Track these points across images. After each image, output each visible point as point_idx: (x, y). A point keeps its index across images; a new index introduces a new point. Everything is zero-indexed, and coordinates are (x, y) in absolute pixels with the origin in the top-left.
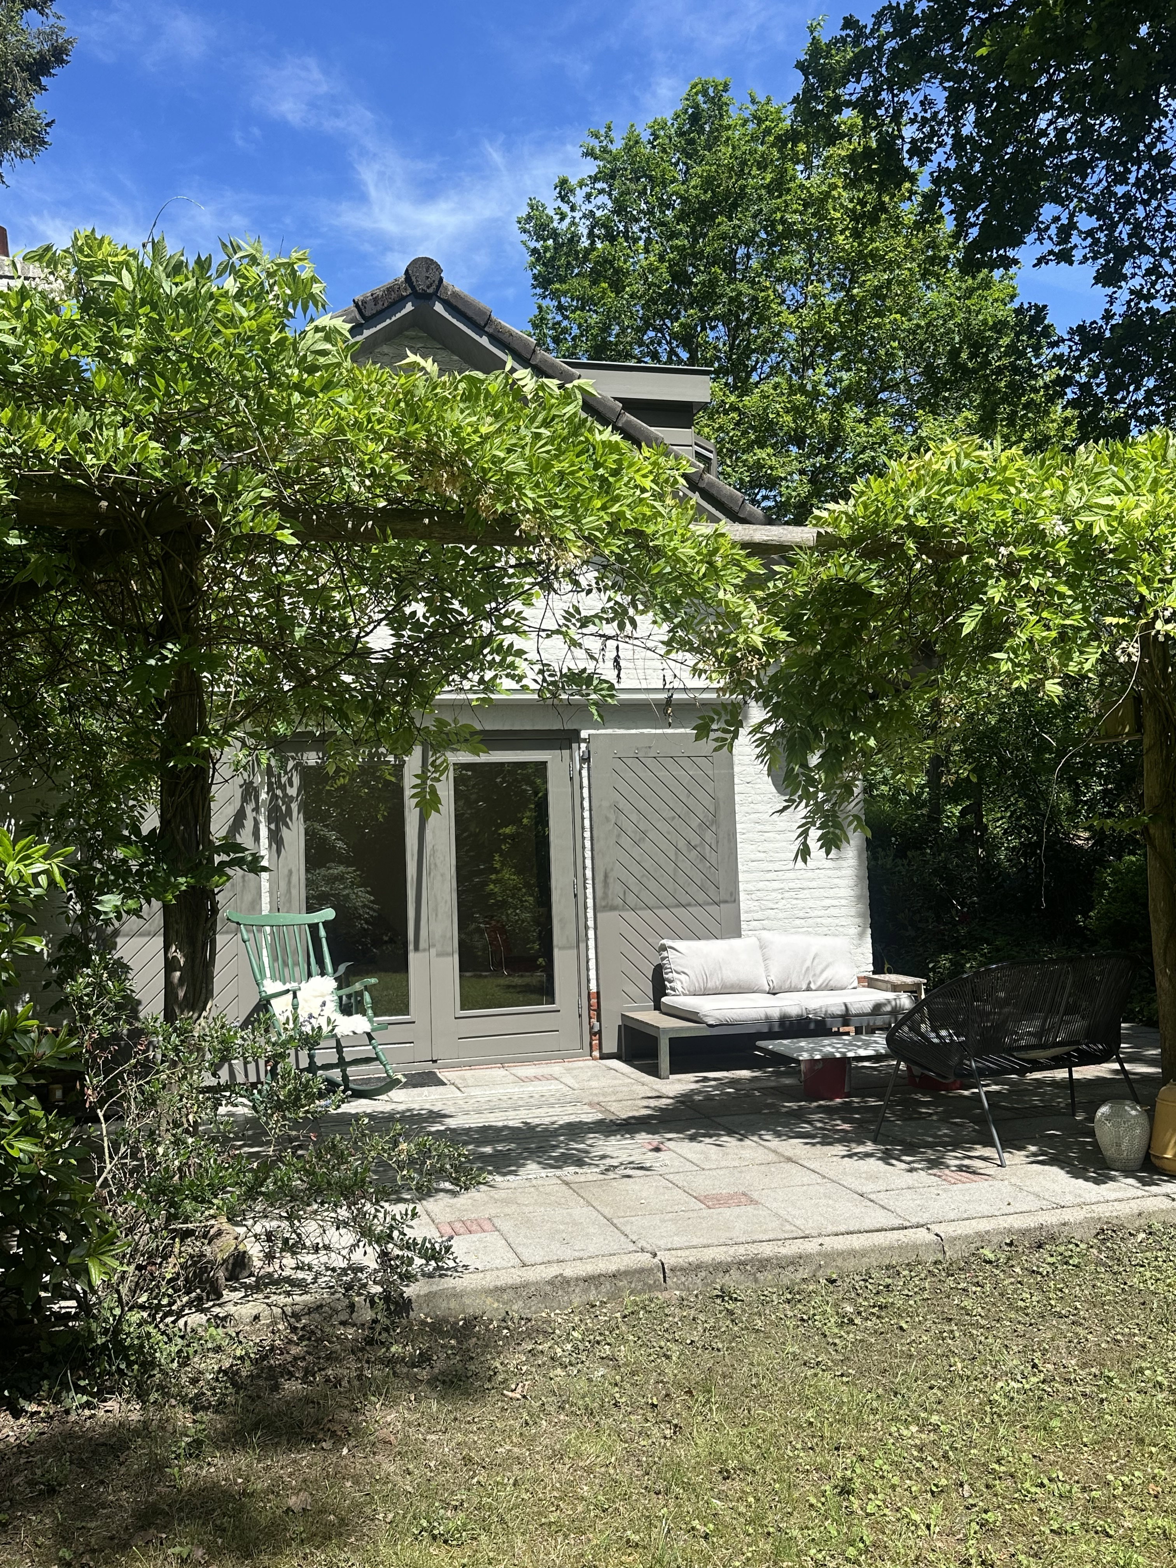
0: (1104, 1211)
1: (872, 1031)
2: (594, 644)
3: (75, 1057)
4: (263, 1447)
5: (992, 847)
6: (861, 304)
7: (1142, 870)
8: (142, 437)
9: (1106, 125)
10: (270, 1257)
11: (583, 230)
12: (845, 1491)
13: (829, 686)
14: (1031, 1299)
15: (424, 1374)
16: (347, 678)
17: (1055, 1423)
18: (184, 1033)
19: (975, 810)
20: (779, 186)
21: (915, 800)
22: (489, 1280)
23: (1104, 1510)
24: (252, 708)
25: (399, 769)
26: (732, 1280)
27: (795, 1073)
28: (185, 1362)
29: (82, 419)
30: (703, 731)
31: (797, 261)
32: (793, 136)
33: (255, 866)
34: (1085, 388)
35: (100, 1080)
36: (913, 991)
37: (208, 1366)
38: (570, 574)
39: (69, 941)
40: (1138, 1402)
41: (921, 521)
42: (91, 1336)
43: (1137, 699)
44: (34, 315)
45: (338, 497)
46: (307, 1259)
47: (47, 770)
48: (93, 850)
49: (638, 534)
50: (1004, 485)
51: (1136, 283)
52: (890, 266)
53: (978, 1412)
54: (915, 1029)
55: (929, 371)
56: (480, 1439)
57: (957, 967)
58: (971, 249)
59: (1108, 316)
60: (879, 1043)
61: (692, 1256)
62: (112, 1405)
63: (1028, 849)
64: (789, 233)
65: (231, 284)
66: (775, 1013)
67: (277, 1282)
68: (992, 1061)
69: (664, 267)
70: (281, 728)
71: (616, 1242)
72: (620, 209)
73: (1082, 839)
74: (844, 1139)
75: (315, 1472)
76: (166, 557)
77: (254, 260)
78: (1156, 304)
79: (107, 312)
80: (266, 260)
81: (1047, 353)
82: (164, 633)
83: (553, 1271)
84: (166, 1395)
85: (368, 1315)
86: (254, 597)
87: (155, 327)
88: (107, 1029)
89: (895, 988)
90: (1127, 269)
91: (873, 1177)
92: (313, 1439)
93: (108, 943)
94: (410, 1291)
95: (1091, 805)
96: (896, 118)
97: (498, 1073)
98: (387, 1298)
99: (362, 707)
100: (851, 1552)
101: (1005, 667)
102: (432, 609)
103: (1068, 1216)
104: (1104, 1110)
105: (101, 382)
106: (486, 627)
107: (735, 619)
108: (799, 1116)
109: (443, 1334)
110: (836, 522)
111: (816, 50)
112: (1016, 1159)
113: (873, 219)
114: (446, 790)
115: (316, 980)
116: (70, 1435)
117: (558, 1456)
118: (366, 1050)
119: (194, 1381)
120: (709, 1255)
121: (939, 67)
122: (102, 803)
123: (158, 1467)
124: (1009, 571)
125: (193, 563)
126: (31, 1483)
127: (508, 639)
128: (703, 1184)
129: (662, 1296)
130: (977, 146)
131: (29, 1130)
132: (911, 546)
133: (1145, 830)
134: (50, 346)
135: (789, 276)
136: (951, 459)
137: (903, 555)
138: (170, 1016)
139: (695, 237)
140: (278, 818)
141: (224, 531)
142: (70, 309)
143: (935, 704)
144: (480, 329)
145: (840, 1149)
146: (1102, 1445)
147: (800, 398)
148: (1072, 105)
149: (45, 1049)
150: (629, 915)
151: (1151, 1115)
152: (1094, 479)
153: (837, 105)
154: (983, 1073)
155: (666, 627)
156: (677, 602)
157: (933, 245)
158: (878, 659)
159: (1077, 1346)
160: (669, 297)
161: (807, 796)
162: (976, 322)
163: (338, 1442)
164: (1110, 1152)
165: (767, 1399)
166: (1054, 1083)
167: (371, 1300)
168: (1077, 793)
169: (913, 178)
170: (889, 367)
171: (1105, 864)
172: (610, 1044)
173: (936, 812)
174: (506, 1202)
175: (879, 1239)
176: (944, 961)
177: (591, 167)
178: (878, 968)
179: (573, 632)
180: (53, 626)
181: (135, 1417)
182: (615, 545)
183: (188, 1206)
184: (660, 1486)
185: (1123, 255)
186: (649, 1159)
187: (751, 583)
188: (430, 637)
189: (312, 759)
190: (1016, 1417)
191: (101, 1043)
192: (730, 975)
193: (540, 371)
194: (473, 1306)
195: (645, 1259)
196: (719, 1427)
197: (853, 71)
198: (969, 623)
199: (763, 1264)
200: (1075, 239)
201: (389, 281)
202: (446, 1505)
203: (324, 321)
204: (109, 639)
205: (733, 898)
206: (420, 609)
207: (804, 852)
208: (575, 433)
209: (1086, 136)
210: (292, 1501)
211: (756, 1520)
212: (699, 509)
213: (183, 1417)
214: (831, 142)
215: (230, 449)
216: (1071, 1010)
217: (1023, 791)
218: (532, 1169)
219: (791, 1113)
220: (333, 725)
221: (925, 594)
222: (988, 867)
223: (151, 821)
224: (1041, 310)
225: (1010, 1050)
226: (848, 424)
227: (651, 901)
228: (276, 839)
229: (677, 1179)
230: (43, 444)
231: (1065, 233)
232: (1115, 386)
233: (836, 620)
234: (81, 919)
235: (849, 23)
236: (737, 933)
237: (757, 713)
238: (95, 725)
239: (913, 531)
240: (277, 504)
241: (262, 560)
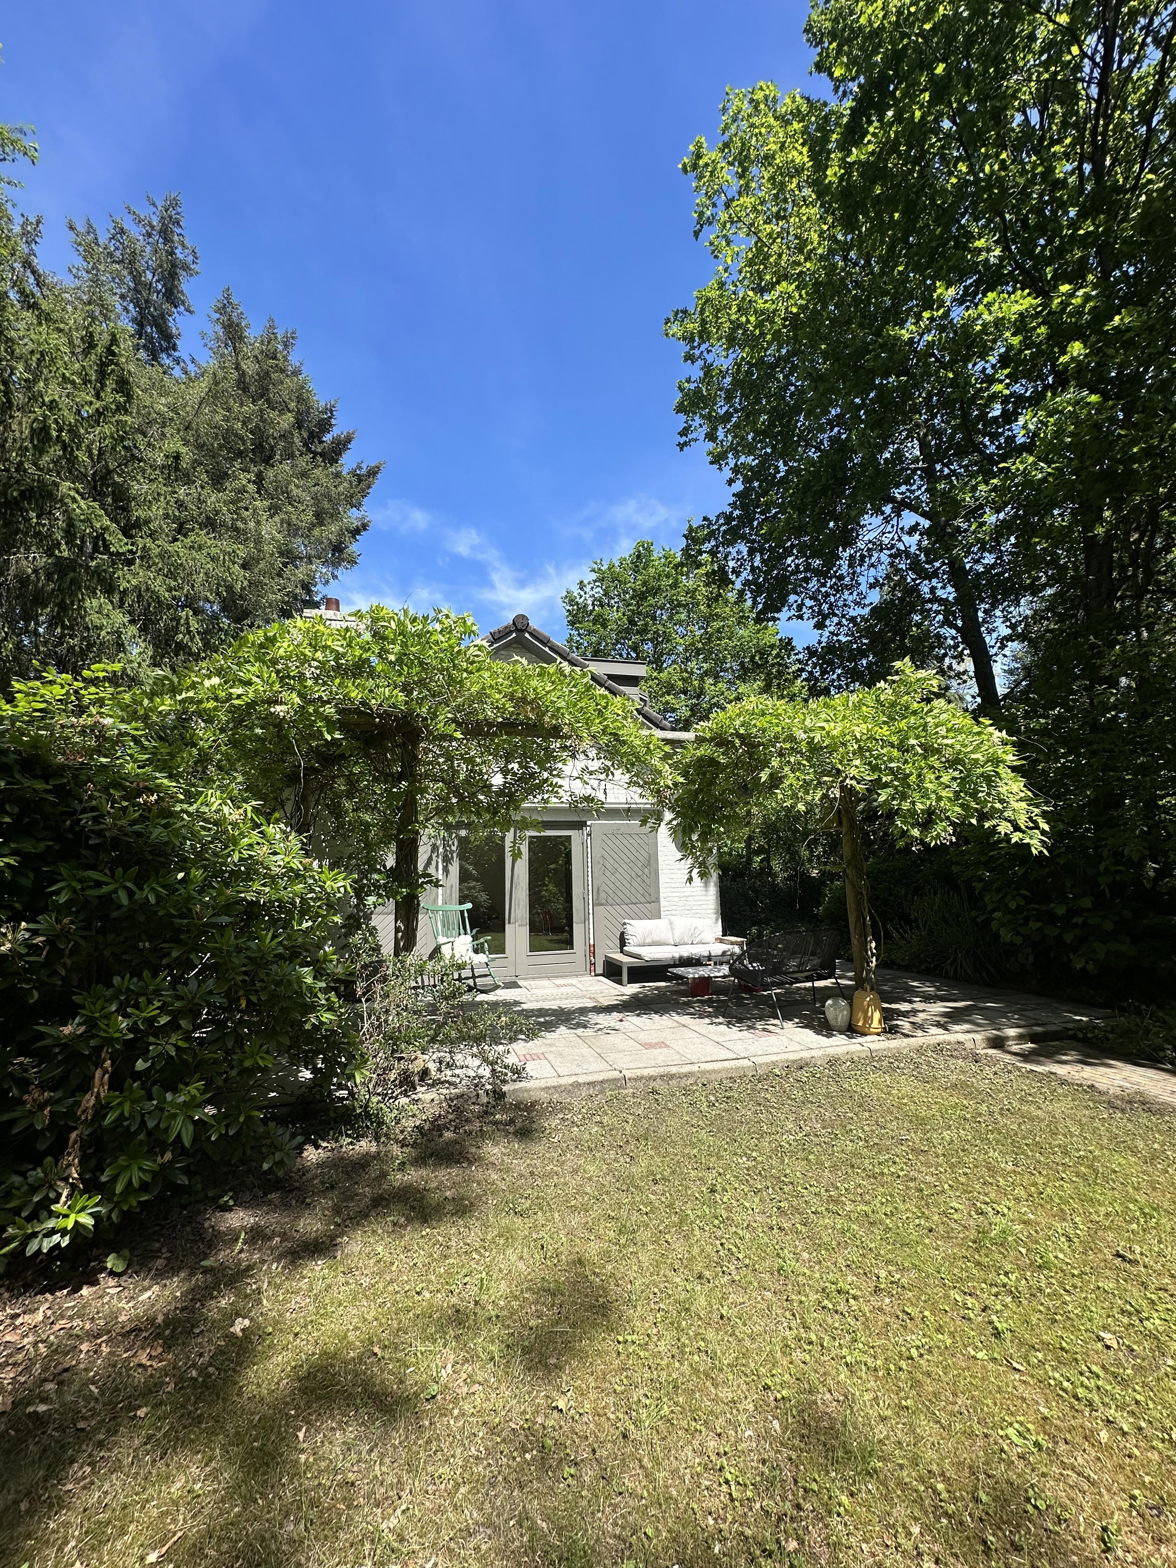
0: (831, 1051)
1: (721, 964)
2: (595, 783)
3: (352, 974)
4: (435, 1165)
5: (775, 876)
6: (711, 635)
7: (843, 888)
8: (396, 692)
9: (817, 563)
10: (440, 1070)
11: (590, 602)
12: (713, 1191)
13: (702, 803)
14: (798, 1094)
15: (511, 1129)
16: (482, 797)
17: (811, 1157)
18: (402, 962)
19: (767, 860)
20: (675, 585)
21: (740, 856)
22: (543, 1083)
23: (836, 1202)
24: (438, 811)
25: (503, 839)
26: (657, 1084)
27: (686, 984)
28: (398, 1122)
29: (370, 683)
30: (644, 822)
31: (683, 616)
32: (681, 564)
33: (437, 884)
34: (811, 673)
35: (364, 984)
36: (740, 944)
37: (409, 1124)
38: (584, 752)
39: (350, 917)
40: (850, 1146)
41: (742, 731)
42: (354, 1109)
43: (839, 811)
44: (351, 639)
45: (481, 717)
46: (457, 1071)
47: (345, 837)
48: (364, 875)
49: (615, 734)
50: (777, 716)
51: (832, 629)
52: (724, 619)
53: (775, 1151)
54: (742, 963)
55: (742, 664)
56: (538, 1162)
57: (760, 933)
58: (759, 613)
59: (820, 642)
60: (725, 970)
61: (639, 1073)
62: (363, 1143)
63: (790, 878)
64: (680, 605)
65: (438, 627)
66: (677, 956)
67: (442, 1083)
68: (777, 979)
69: (625, 619)
70: (450, 819)
71: (604, 1066)
72: (606, 594)
73: (815, 873)
74: (709, 1016)
75: (459, 1179)
76: (404, 743)
77: (447, 617)
78: (840, 637)
79: (384, 638)
80: (453, 616)
81: (793, 657)
82: (401, 777)
83: (573, 1079)
84: (389, 1138)
85: (485, 1100)
86: (441, 760)
87: (404, 645)
88: (368, 960)
89: (732, 943)
90: (828, 622)
91: (722, 1034)
92: (458, 1162)
93: (368, 917)
94: (505, 1088)
95: (818, 857)
96: (726, 558)
97: (546, 982)
98: (494, 1092)
99: (487, 810)
100: (716, 1222)
101: (780, 796)
102: (521, 767)
103: (815, 1053)
104: (829, 1002)
105: (379, 668)
106: (546, 775)
107: (660, 772)
108: (688, 1004)
109: (521, 1110)
110: (704, 731)
111: (691, 529)
112: (789, 1025)
113: (716, 600)
114: (525, 849)
115: (463, 936)
116: (342, 1159)
117: (575, 1171)
118: (485, 971)
119: (402, 1132)
120: (646, 1072)
121: (743, 537)
122: (369, 853)
123: (384, 1175)
124: (781, 755)
125: (415, 746)
126: (323, 1183)
127: (555, 780)
128: (643, 1037)
129: (625, 1092)
130: (761, 571)
131: (330, 1009)
132: (737, 742)
133: (844, 871)
134: (358, 653)
135: (680, 623)
136: (753, 705)
137: (734, 746)
138: (396, 954)
139: (638, 605)
140: (447, 860)
141: (430, 733)
142: (367, 636)
143: (749, 812)
144: (545, 644)
145: (707, 1021)
146: (834, 1168)
147: (685, 675)
148: (802, 552)
149: (340, 970)
150: (609, 908)
151: (851, 1005)
152: (817, 715)
153: (700, 552)
154: (774, 984)
155: (628, 776)
156: (633, 764)
157: (742, 611)
158: (724, 792)
159: (820, 1118)
160: (627, 631)
161: (692, 853)
162: (762, 643)
163: (471, 1163)
164: (832, 1022)
165: (674, 1144)
166: (805, 989)
167: (487, 1092)
168: (812, 852)
169: (733, 583)
170: (724, 662)
171: (826, 885)
172: (600, 970)
173: (750, 861)
174: (550, 1045)
175: (727, 1064)
176: (754, 930)
177: (594, 576)
178: (724, 934)
179: (586, 777)
180: (351, 773)
181: (373, 1149)
182: (605, 739)
183: (403, 1046)
184: (624, 1188)
185: (825, 617)
186: (618, 1025)
187: (666, 757)
188: (520, 779)
189: (463, 833)
190: (793, 1154)
191: (365, 967)
192: (656, 937)
193: (572, 663)
194: (535, 1096)
195: (616, 1074)
196: (652, 1157)
197: (707, 539)
198: (764, 776)
199: (672, 1077)
200: (804, 610)
201: (505, 624)
202: (522, 1197)
203: (478, 642)
204: (376, 780)
205: (657, 900)
206: (516, 766)
207: (690, 879)
208: (588, 690)
209: (808, 568)
210: (448, 1194)
211: (671, 1206)
212: (643, 724)
213: (396, 1150)
214: (698, 567)
215: (434, 696)
216: (813, 954)
217: (788, 851)
218: (562, 1028)
219: (685, 1003)
220: (474, 818)
221: (744, 763)
222: (774, 886)
223: (391, 862)
224: (790, 640)
225: (785, 973)
226: (707, 686)
227: (619, 901)
228: (446, 870)
229: (632, 1035)
230: (353, 695)
231: (800, 607)
232: (823, 672)
233: (704, 774)
234: (356, 906)
235: (705, 519)
236: (659, 917)
237: (668, 815)
238: (367, 818)
239: (738, 735)
240: (454, 720)
241: (446, 744)
